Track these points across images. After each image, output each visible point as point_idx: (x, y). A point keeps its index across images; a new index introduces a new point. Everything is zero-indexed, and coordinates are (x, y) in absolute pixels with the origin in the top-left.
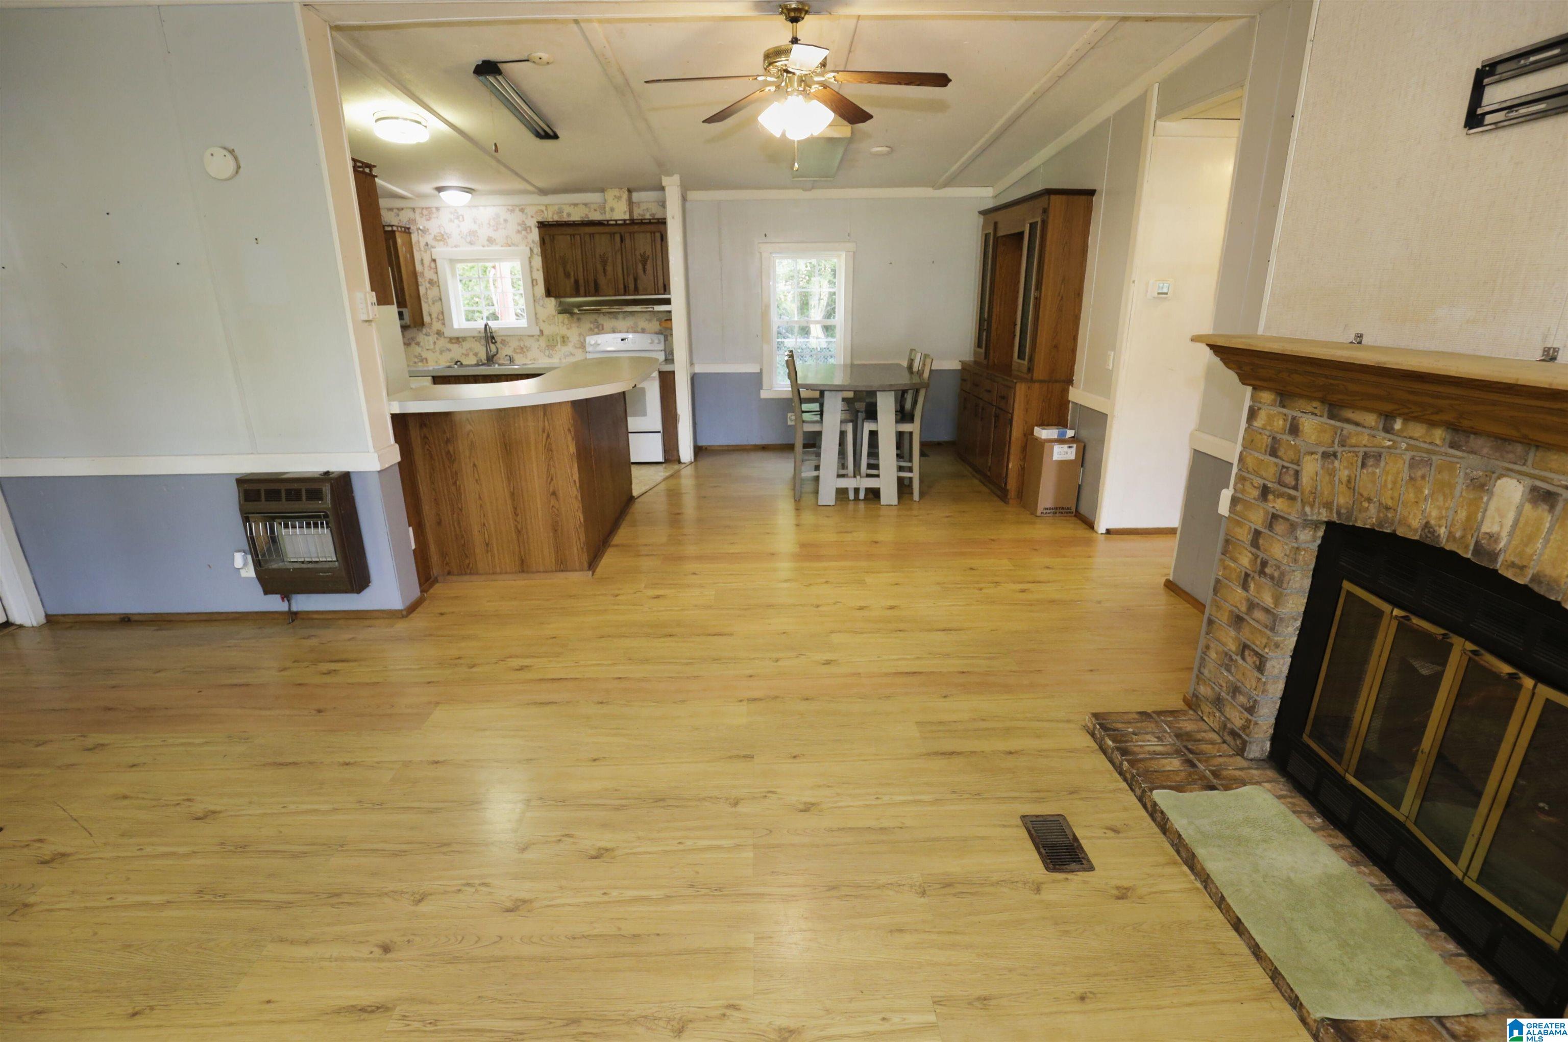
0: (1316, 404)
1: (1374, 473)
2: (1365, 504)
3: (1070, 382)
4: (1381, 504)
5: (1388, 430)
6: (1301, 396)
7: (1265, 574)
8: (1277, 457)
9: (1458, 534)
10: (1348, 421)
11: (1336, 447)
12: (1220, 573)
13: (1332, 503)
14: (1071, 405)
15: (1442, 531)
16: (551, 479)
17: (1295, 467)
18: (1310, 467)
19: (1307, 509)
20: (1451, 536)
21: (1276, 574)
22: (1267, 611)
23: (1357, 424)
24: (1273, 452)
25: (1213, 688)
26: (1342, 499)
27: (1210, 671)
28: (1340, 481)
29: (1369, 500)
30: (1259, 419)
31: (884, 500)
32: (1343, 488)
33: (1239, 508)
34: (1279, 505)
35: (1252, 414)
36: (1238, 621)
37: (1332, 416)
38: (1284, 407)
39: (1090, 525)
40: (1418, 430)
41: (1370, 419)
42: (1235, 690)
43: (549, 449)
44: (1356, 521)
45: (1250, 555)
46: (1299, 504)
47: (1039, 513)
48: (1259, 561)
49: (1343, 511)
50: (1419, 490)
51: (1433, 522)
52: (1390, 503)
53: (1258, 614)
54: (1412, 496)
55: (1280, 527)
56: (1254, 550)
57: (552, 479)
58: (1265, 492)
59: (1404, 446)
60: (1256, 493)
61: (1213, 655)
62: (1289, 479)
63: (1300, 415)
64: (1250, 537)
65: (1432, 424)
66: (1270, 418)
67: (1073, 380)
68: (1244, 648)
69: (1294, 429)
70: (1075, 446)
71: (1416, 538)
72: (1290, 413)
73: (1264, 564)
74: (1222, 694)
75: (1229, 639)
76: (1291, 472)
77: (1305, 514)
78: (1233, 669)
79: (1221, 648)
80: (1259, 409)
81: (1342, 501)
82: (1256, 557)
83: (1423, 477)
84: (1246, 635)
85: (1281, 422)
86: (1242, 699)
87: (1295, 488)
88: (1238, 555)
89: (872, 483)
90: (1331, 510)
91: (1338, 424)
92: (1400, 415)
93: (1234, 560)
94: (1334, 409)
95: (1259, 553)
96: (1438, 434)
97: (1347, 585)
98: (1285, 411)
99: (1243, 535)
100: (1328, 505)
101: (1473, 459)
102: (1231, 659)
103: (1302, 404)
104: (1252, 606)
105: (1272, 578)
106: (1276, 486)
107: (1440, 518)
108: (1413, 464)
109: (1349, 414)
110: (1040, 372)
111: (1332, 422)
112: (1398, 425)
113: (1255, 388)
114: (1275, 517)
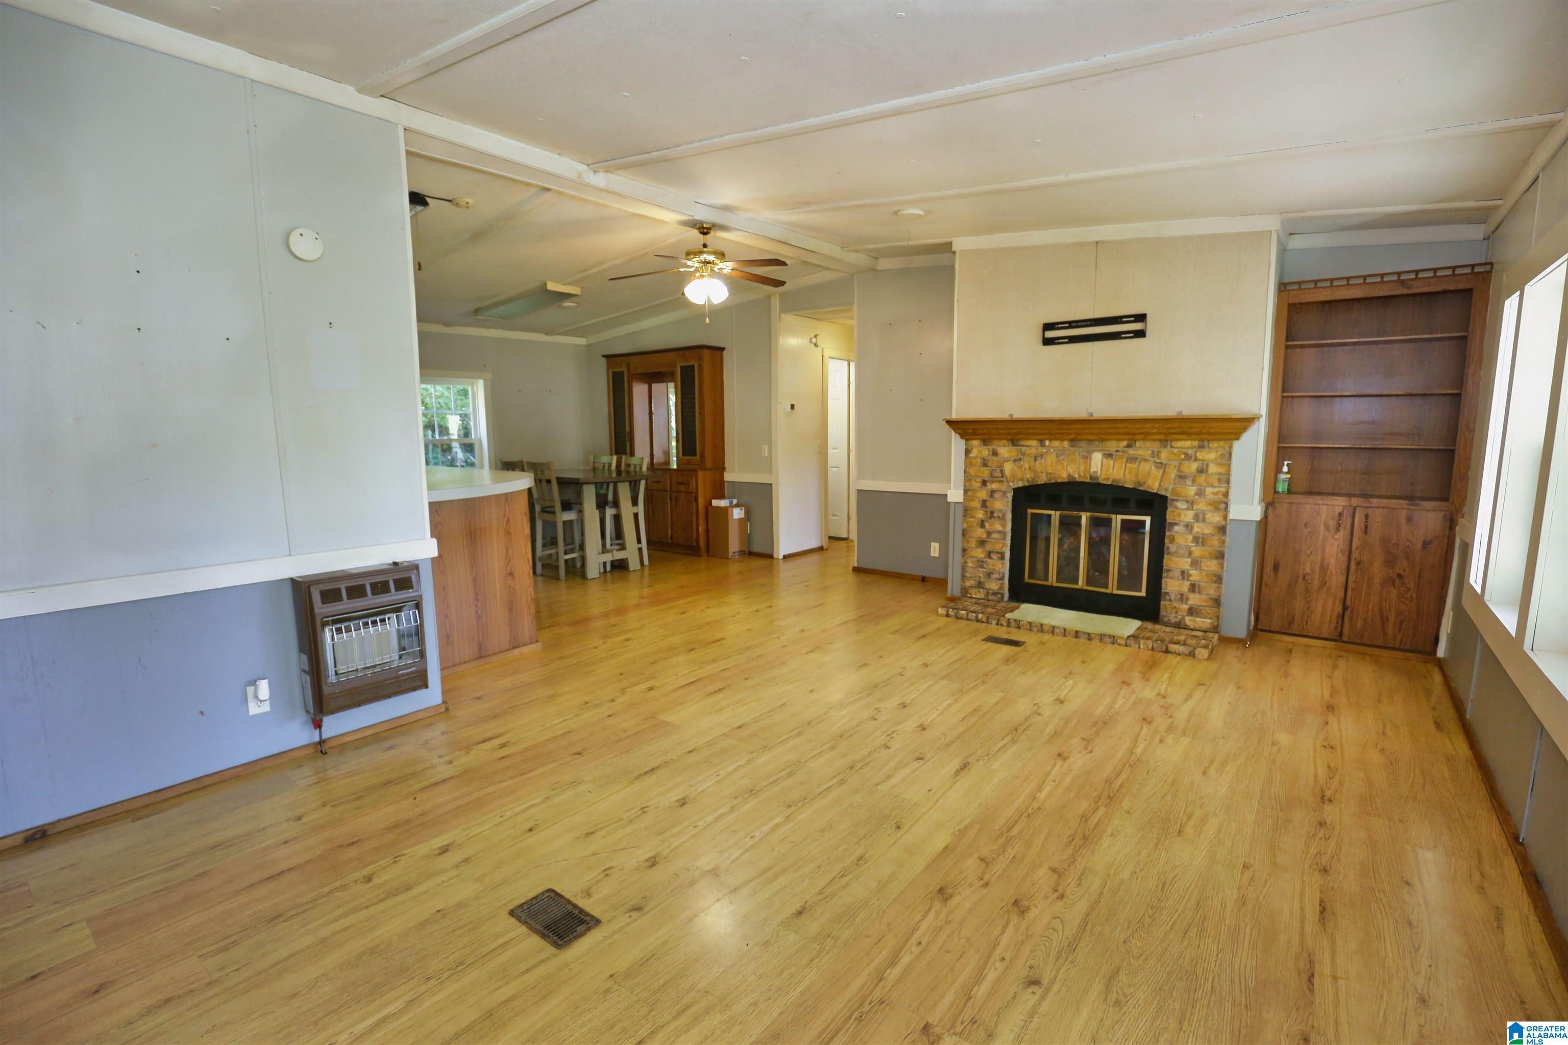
0: (1005, 441)
1: (1041, 463)
2: (1040, 475)
3: (723, 469)
4: (1047, 473)
5: (1043, 445)
6: (996, 439)
7: (994, 517)
8: (988, 466)
9: (1083, 475)
10: (1023, 446)
11: (1020, 456)
12: (965, 526)
13: (1024, 478)
14: (726, 484)
15: (1076, 476)
16: (508, 560)
17: (1000, 469)
18: (1008, 468)
19: (1011, 484)
20: (1080, 476)
21: (1001, 515)
22: (999, 532)
23: (1028, 446)
24: (985, 464)
25: (975, 580)
26: (1028, 475)
27: (970, 573)
28: (1025, 469)
29: (1042, 472)
30: (973, 453)
31: (631, 568)
32: (1027, 471)
33: (969, 493)
34: (994, 486)
35: (967, 452)
36: (982, 543)
37: (1014, 445)
38: (987, 445)
39: (771, 557)
40: (1056, 443)
41: (1034, 443)
42: (989, 575)
43: (508, 533)
44: (1037, 481)
45: (982, 512)
46: (1006, 483)
47: (730, 557)
48: (989, 513)
49: (1030, 480)
50: (1062, 464)
51: (1071, 474)
52: (1051, 472)
53: (994, 536)
54: (1060, 467)
55: (997, 495)
56: (984, 509)
57: (510, 561)
58: (984, 483)
59: (1052, 450)
60: (979, 484)
61: (970, 564)
62: (998, 474)
63: (996, 447)
64: (980, 504)
65: (1062, 440)
66: (980, 452)
67: (725, 468)
68: (989, 554)
69: (995, 453)
70: (743, 508)
71: (1066, 480)
72: (991, 448)
73: (992, 513)
74: (982, 580)
75: (979, 553)
76: (998, 471)
77: (1010, 486)
78: (985, 566)
79: (974, 560)
80: (972, 449)
81: (1028, 476)
82: (986, 512)
83: (1064, 459)
84: (989, 547)
85: (987, 452)
86: (995, 576)
87: (1002, 477)
88: (974, 514)
89: (619, 555)
90: (1024, 481)
91: (1019, 448)
92: (1047, 439)
93: (973, 517)
94: (1014, 442)
95: (987, 509)
96: (1066, 444)
97: (1030, 511)
98: (987, 447)
99: (976, 504)
100: (1022, 480)
101: (1081, 449)
102: (983, 562)
103: (997, 442)
104: (989, 534)
105: (998, 517)
106: (991, 479)
107: (1074, 471)
108: (1057, 456)
109: (1023, 443)
110: (709, 464)
111: (1015, 447)
112: (1047, 443)
113: (967, 440)
114: (993, 492)
